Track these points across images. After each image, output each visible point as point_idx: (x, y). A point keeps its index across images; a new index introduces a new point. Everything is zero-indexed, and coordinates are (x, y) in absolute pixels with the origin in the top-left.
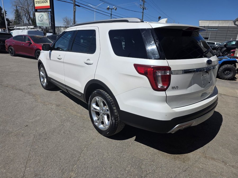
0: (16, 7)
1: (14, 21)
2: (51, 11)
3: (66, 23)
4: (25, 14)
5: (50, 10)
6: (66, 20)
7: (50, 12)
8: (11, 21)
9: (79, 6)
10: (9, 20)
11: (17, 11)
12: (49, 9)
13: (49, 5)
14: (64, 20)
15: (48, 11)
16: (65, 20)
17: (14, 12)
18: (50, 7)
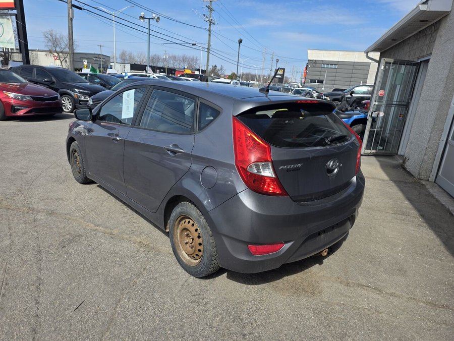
2: (16, 15)
3: (50, 44)
5: (15, 12)
6: (52, 36)
7: (14, 17)
9: (80, 9)
12: (12, 9)
14: (47, 37)
15: (11, 15)
16: (50, 37)
18: (13, 6)
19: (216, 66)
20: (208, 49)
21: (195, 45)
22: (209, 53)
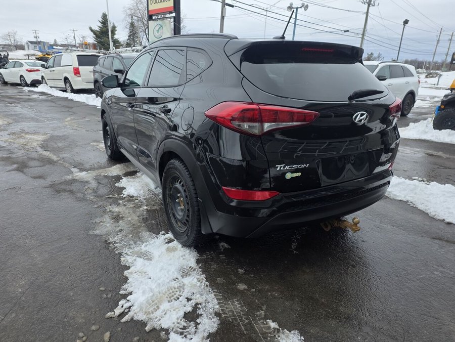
0: (132, 17)
1: (127, 43)
2: (174, 18)
4: (145, 29)
5: (174, 15)
7: (173, 20)
8: (122, 43)
9: (232, 6)
10: (118, 41)
11: (132, 25)
12: (171, 13)
13: (172, 5)
15: (170, 18)
17: (128, 26)
18: (173, 10)
19: (372, 54)
20: (363, 35)
21: (348, 31)
22: (363, 38)
